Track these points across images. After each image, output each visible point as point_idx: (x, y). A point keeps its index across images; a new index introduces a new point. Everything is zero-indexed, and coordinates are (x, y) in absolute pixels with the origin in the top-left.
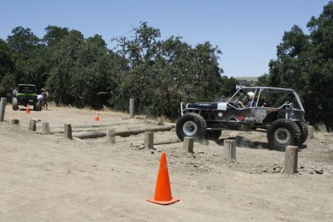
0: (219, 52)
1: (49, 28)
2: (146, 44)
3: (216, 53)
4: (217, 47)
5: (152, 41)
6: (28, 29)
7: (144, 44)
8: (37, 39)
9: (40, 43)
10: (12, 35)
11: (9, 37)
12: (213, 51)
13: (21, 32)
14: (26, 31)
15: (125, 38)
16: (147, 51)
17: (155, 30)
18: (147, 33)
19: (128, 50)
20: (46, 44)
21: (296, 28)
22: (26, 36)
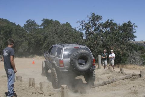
0: (136, 26)
1: (44, 20)
2: (94, 24)
3: (133, 27)
4: (134, 24)
5: (98, 23)
6: (34, 21)
8: (38, 26)
9: (40, 27)
10: (26, 24)
11: (25, 25)
12: (132, 26)
13: (30, 23)
14: (33, 22)
15: (84, 21)
16: (95, 28)
17: (99, 17)
18: (95, 18)
19: (85, 28)
20: (42, 28)
22: (33, 24)
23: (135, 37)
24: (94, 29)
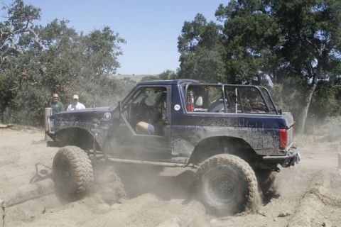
0: (122, 41)
2: (19, 28)
3: (115, 42)
4: (117, 34)
5: (30, 25)
7: (16, 29)
12: (112, 39)
16: (20, 38)
17: (35, 10)
18: (22, 13)
21: (200, 17)
23: (117, 65)
24: (18, 39)
